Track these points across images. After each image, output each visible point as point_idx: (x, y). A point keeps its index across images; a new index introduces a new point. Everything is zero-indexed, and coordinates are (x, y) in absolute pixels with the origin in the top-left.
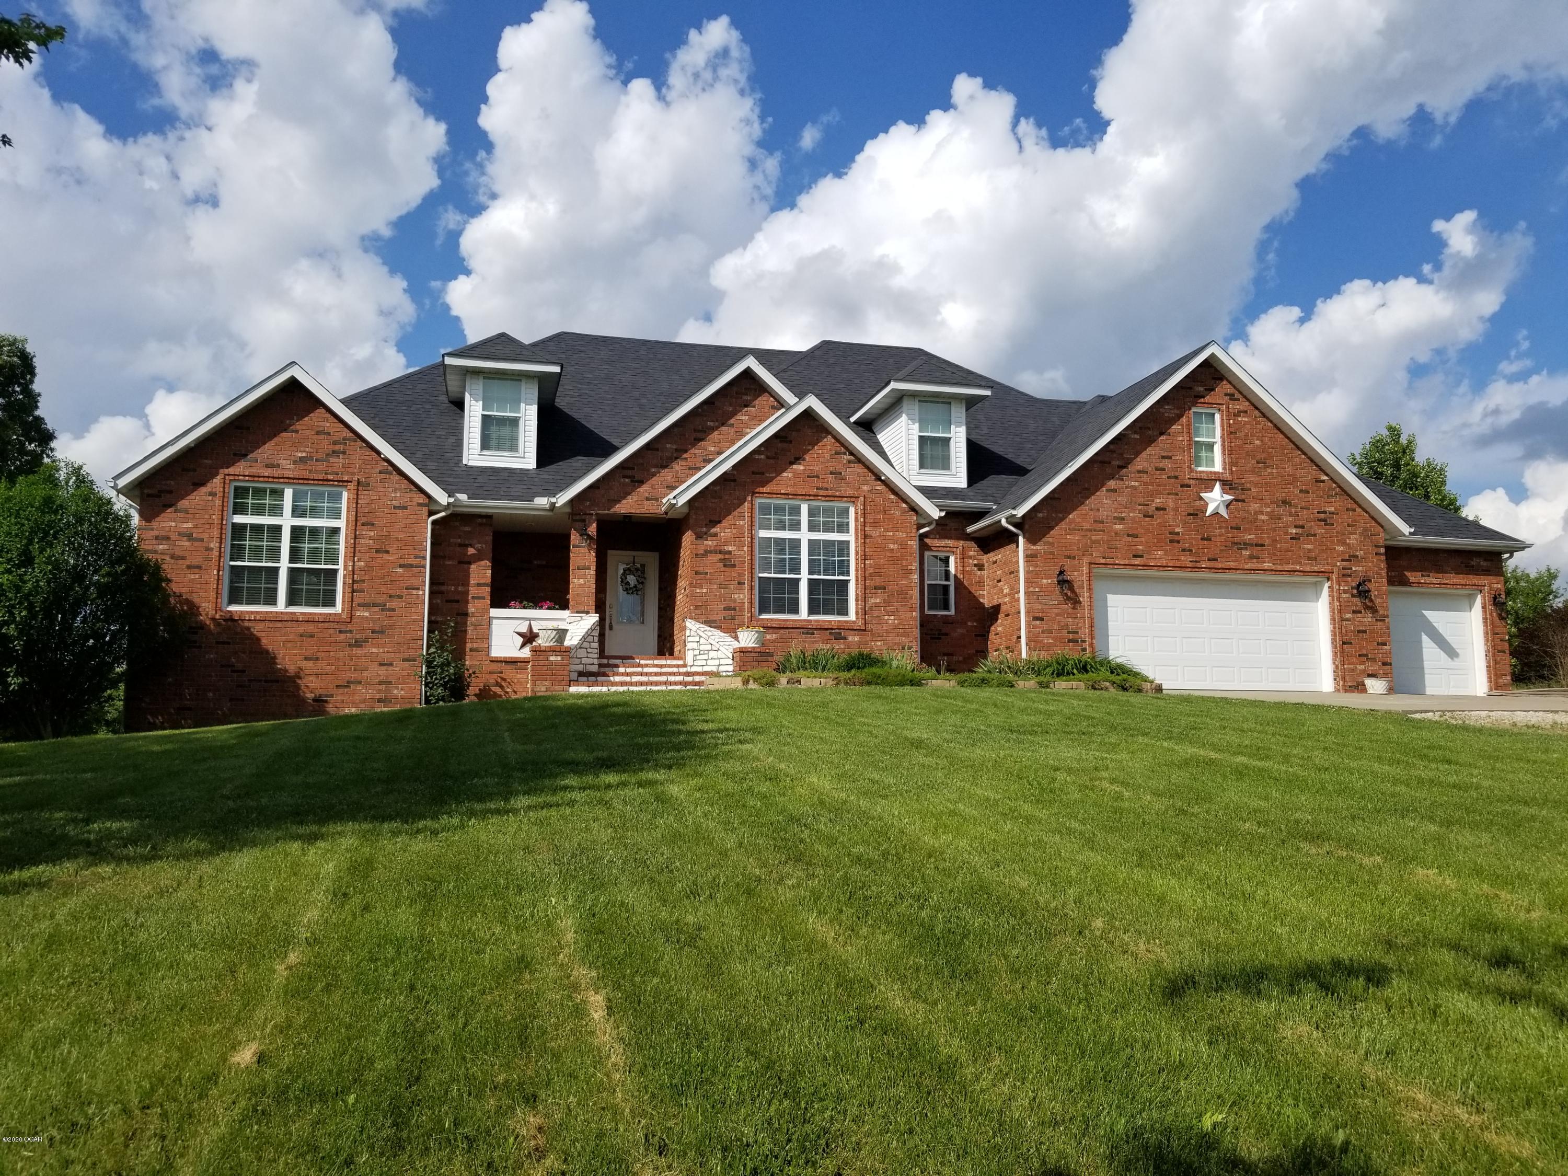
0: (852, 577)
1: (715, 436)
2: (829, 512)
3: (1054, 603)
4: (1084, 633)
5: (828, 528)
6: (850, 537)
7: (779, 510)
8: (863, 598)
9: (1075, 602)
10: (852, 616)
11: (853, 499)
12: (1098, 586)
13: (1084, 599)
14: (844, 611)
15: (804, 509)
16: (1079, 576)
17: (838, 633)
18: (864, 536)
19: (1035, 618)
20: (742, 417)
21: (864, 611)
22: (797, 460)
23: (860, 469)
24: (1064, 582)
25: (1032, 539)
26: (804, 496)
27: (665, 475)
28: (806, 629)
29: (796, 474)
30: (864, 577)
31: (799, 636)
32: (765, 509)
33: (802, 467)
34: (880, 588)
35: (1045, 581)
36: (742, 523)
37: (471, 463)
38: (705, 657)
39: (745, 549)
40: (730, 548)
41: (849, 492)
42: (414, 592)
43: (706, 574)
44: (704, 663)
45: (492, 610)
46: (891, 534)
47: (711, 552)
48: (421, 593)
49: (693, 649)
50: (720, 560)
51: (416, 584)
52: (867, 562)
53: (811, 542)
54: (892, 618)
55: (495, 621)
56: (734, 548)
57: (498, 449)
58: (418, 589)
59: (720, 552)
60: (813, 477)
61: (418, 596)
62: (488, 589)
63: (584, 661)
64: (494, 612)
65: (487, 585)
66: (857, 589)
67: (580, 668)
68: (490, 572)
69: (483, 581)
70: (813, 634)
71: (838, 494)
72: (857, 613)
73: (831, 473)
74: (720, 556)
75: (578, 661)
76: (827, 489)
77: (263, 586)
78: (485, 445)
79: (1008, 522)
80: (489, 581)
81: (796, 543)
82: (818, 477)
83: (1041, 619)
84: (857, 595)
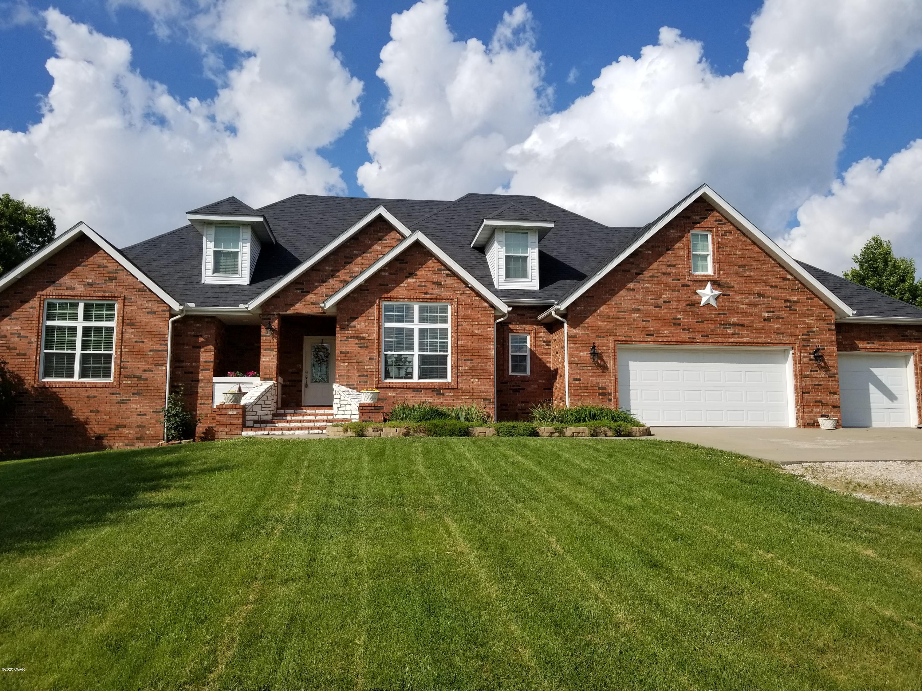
0: (449, 353)
1: (359, 260)
2: (432, 310)
3: (589, 368)
4: (611, 389)
5: (433, 320)
6: (448, 326)
7: (399, 309)
8: (456, 367)
9: (604, 367)
10: (449, 379)
11: (449, 300)
12: (621, 357)
13: (611, 365)
14: (444, 376)
15: (416, 307)
16: (606, 350)
17: (438, 391)
18: (457, 325)
19: (574, 379)
20: (377, 247)
21: (457, 376)
22: (411, 275)
23: (454, 280)
24: (595, 354)
25: (573, 325)
26: (416, 300)
27: (325, 287)
28: (416, 389)
29: (410, 284)
30: (457, 353)
31: (411, 393)
32: (389, 309)
33: (414, 280)
34: (468, 360)
35: (582, 353)
36: (372, 318)
37: (207, 282)
38: (343, 409)
39: (375, 335)
40: (364, 335)
41: (447, 296)
42: (160, 368)
43: (348, 353)
44: (342, 413)
45: (214, 378)
46: (476, 323)
47: (351, 338)
48: (164, 368)
49: (337, 404)
50: (357, 344)
51: (161, 362)
52: (459, 343)
53: (420, 330)
54: (477, 380)
55: (216, 385)
56: (367, 335)
57: (225, 272)
58: (162, 366)
59: (357, 338)
60: (422, 286)
61: (162, 370)
62: (212, 364)
63: (258, 413)
64: (216, 379)
65: (211, 362)
66: (452, 361)
67: (256, 418)
68: (213, 353)
69: (209, 359)
70: (421, 391)
71: (439, 297)
72: (452, 377)
73: (435, 283)
74: (357, 341)
75: (254, 413)
76: (432, 294)
77: (65, 365)
78: (217, 270)
79: (556, 314)
80: (212, 359)
81: (411, 330)
82: (425, 286)
83: (580, 380)
84: (452, 364)
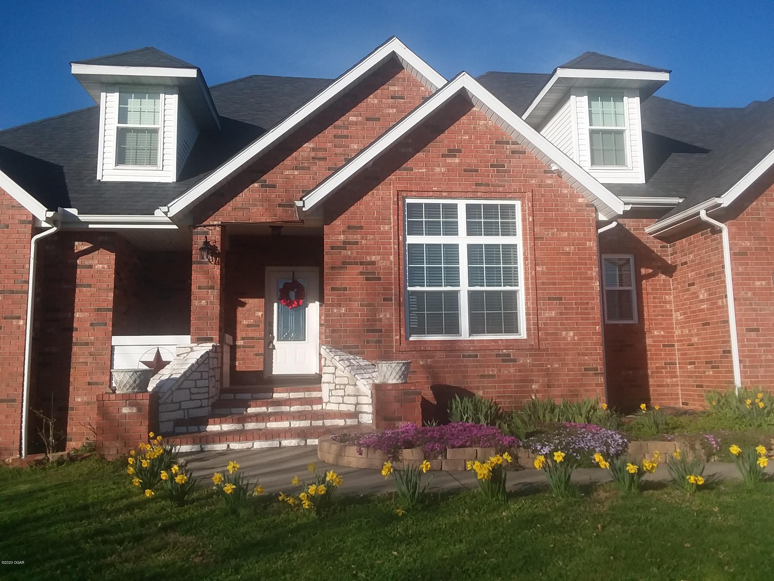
0: (521, 289)
2: (488, 212)
5: (490, 231)
6: (517, 240)
7: (432, 209)
8: (535, 312)
10: (523, 333)
11: (519, 194)
14: (513, 328)
15: (462, 208)
17: (506, 354)
18: (534, 238)
19: (749, 329)
21: (537, 327)
22: (451, 151)
23: (526, 159)
25: (741, 234)
26: (461, 194)
28: (467, 351)
29: (450, 169)
30: (536, 286)
33: (457, 160)
34: (555, 299)
35: (758, 283)
36: (387, 227)
37: (105, 179)
38: (341, 393)
39: (392, 258)
40: (373, 258)
41: (515, 186)
42: (15, 322)
43: (345, 289)
44: (340, 400)
45: (114, 338)
46: (566, 234)
47: (350, 263)
48: (21, 322)
49: (329, 383)
50: (361, 273)
52: (539, 269)
53: (470, 247)
54: (571, 334)
55: (118, 348)
56: (379, 258)
57: (136, 162)
59: (362, 263)
60: (471, 171)
62: (110, 315)
63: (184, 405)
64: (116, 340)
65: (109, 310)
66: (527, 299)
67: (179, 415)
69: (104, 305)
70: (476, 356)
71: (501, 189)
72: (528, 329)
73: (492, 166)
74: (360, 268)
75: (172, 407)
76: (488, 185)
78: (121, 159)
79: (708, 215)
80: (111, 307)
81: (452, 249)
82: (476, 171)
83: (757, 330)
84: (527, 309)
